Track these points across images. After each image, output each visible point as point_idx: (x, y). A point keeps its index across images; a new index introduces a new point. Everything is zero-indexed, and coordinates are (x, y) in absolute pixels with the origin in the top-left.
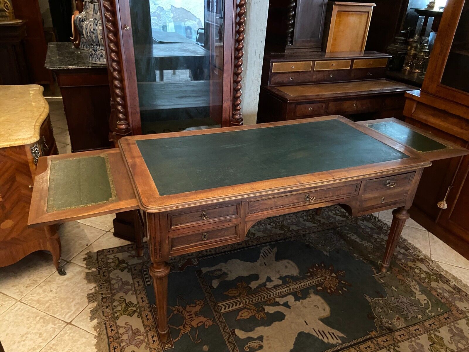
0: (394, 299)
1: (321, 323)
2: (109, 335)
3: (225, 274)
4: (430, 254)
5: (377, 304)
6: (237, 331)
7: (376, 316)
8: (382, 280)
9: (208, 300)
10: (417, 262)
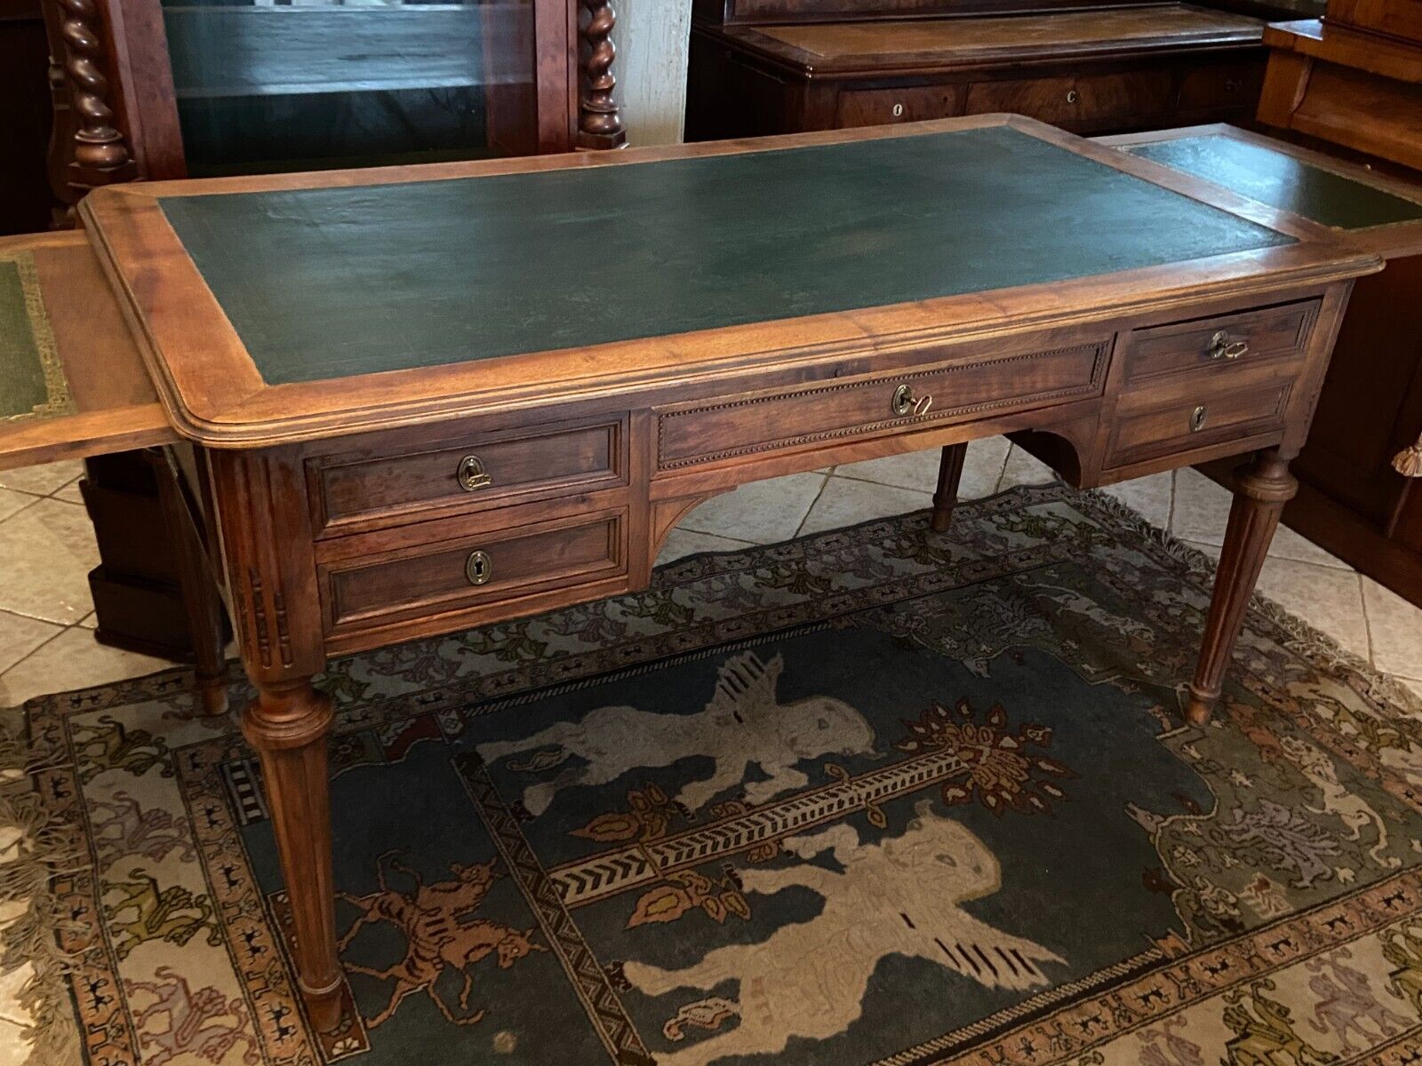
0: (1244, 817)
1: (968, 917)
2: (87, 1021)
3: (579, 763)
4: (1371, 652)
5: (1177, 837)
6: (632, 970)
7: (1178, 881)
8: (1193, 752)
9: (510, 862)
10: (1322, 680)
